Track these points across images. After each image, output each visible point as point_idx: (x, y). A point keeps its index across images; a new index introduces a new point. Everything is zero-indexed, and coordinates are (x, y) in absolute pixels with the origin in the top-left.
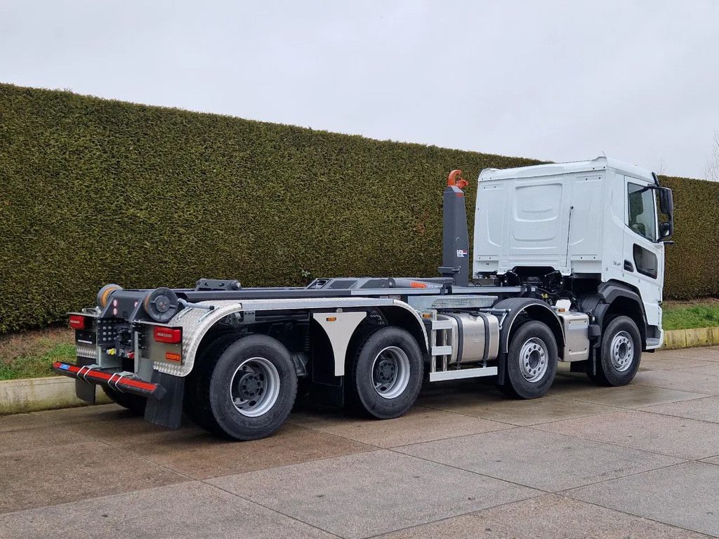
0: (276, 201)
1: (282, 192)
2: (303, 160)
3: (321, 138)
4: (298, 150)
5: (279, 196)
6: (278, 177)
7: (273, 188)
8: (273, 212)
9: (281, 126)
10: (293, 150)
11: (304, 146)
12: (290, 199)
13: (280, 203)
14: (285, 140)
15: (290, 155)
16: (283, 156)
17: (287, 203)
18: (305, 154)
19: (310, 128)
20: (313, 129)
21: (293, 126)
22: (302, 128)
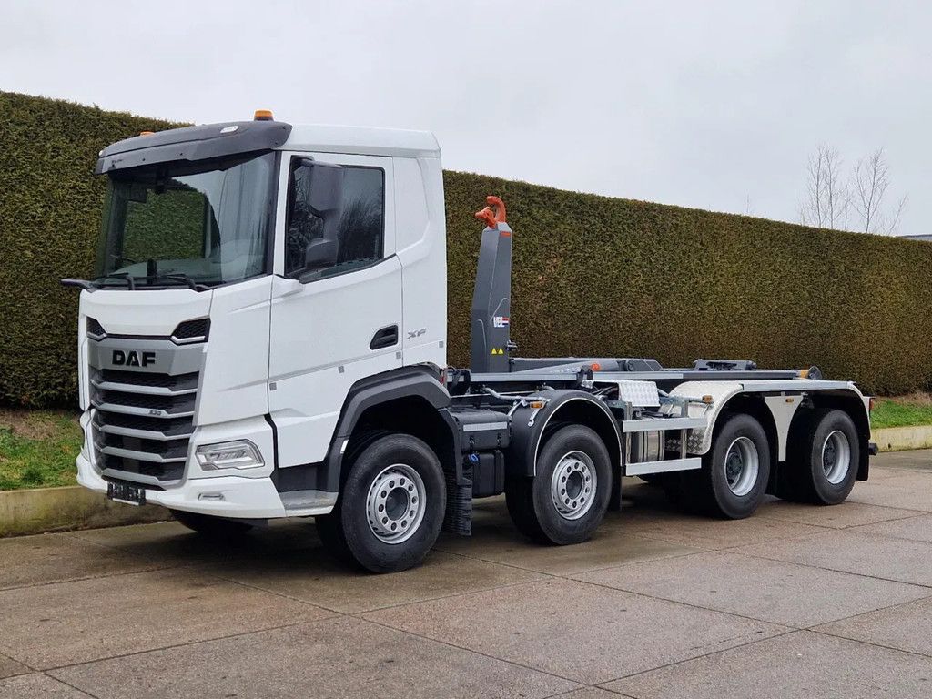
0: (27, 224)
1: (40, 210)
2: (82, 159)
3: (117, 124)
4: (71, 141)
5: (34, 217)
6: (33, 184)
7: (22, 202)
8: (23, 242)
9: (41, 101)
10: (62, 142)
11: (83, 135)
12: (56, 223)
13: (36, 228)
14: (47, 123)
15: (56, 149)
16: (42, 151)
17: (50, 228)
18: (87, 149)
19: (97, 108)
20: (101, 108)
21: (64, 102)
22: (80, 106)
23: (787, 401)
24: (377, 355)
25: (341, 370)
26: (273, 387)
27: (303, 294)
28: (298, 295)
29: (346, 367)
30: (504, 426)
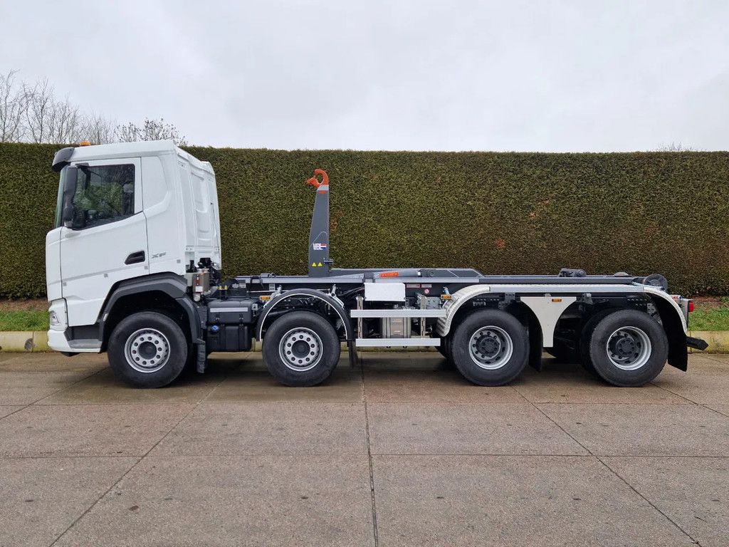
23: (553, 300)
24: (129, 268)
25: (106, 276)
26: (65, 284)
27: (79, 236)
28: (77, 237)
29: (109, 274)
30: (246, 310)
